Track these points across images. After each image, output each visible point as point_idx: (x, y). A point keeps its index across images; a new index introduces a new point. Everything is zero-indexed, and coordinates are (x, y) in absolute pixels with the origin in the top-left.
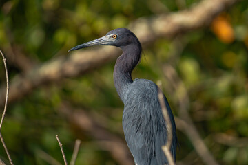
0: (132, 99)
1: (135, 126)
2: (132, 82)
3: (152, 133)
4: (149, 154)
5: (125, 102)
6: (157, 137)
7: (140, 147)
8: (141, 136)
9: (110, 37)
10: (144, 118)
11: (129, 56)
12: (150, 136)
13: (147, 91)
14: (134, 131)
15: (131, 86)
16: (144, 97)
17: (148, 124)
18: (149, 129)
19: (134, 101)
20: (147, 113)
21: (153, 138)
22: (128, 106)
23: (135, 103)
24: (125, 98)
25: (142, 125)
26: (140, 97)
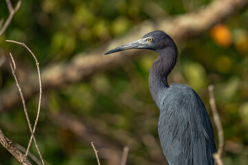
0: (169, 104)
1: (171, 133)
2: (168, 87)
3: (189, 140)
4: (186, 162)
5: (161, 108)
6: (195, 144)
7: (177, 155)
8: (178, 143)
9: (146, 41)
10: (182, 125)
11: (165, 60)
12: (187, 143)
13: (183, 97)
14: (171, 138)
15: (167, 91)
16: (181, 103)
17: (185, 130)
18: (186, 136)
19: (170, 107)
20: (184, 119)
21: (191, 145)
22: (164, 112)
23: (172, 109)
24: (161, 104)
25: (180, 132)
26: (177, 103)
